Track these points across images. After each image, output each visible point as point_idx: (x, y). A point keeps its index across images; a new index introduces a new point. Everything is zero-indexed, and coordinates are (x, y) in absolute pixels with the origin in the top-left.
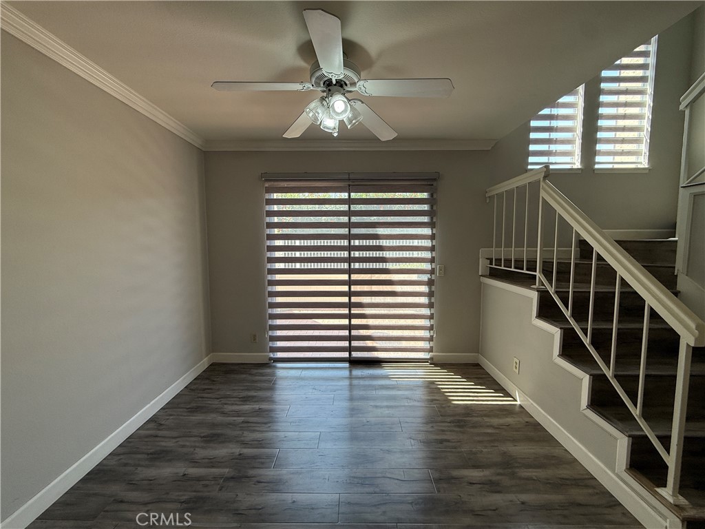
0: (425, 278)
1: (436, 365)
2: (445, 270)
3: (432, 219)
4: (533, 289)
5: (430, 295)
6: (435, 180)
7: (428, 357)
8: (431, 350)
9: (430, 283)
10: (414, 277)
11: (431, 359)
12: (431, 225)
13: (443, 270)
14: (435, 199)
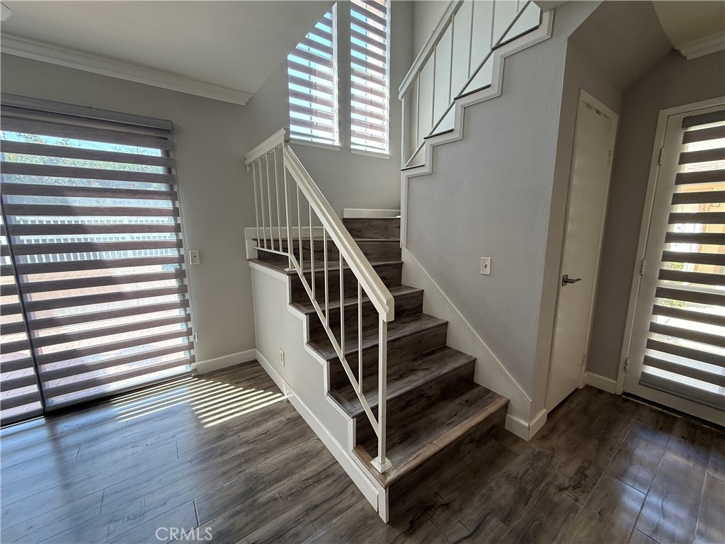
0: (171, 268)
1: (200, 376)
2: (201, 257)
3: (171, 187)
4: (285, 272)
5: (182, 290)
6: (168, 131)
7: (190, 370)
8: (192, 360)
9: (180, 275)
10: (157, 269)
11: (195, 370)
12: (171, 195)
13: (198, 256)
14: (171, 160)
